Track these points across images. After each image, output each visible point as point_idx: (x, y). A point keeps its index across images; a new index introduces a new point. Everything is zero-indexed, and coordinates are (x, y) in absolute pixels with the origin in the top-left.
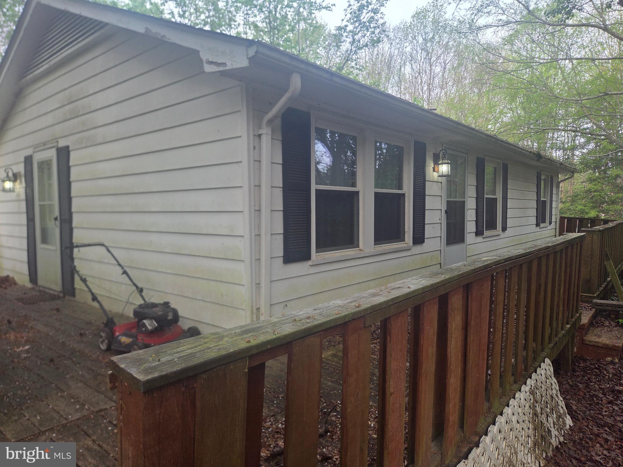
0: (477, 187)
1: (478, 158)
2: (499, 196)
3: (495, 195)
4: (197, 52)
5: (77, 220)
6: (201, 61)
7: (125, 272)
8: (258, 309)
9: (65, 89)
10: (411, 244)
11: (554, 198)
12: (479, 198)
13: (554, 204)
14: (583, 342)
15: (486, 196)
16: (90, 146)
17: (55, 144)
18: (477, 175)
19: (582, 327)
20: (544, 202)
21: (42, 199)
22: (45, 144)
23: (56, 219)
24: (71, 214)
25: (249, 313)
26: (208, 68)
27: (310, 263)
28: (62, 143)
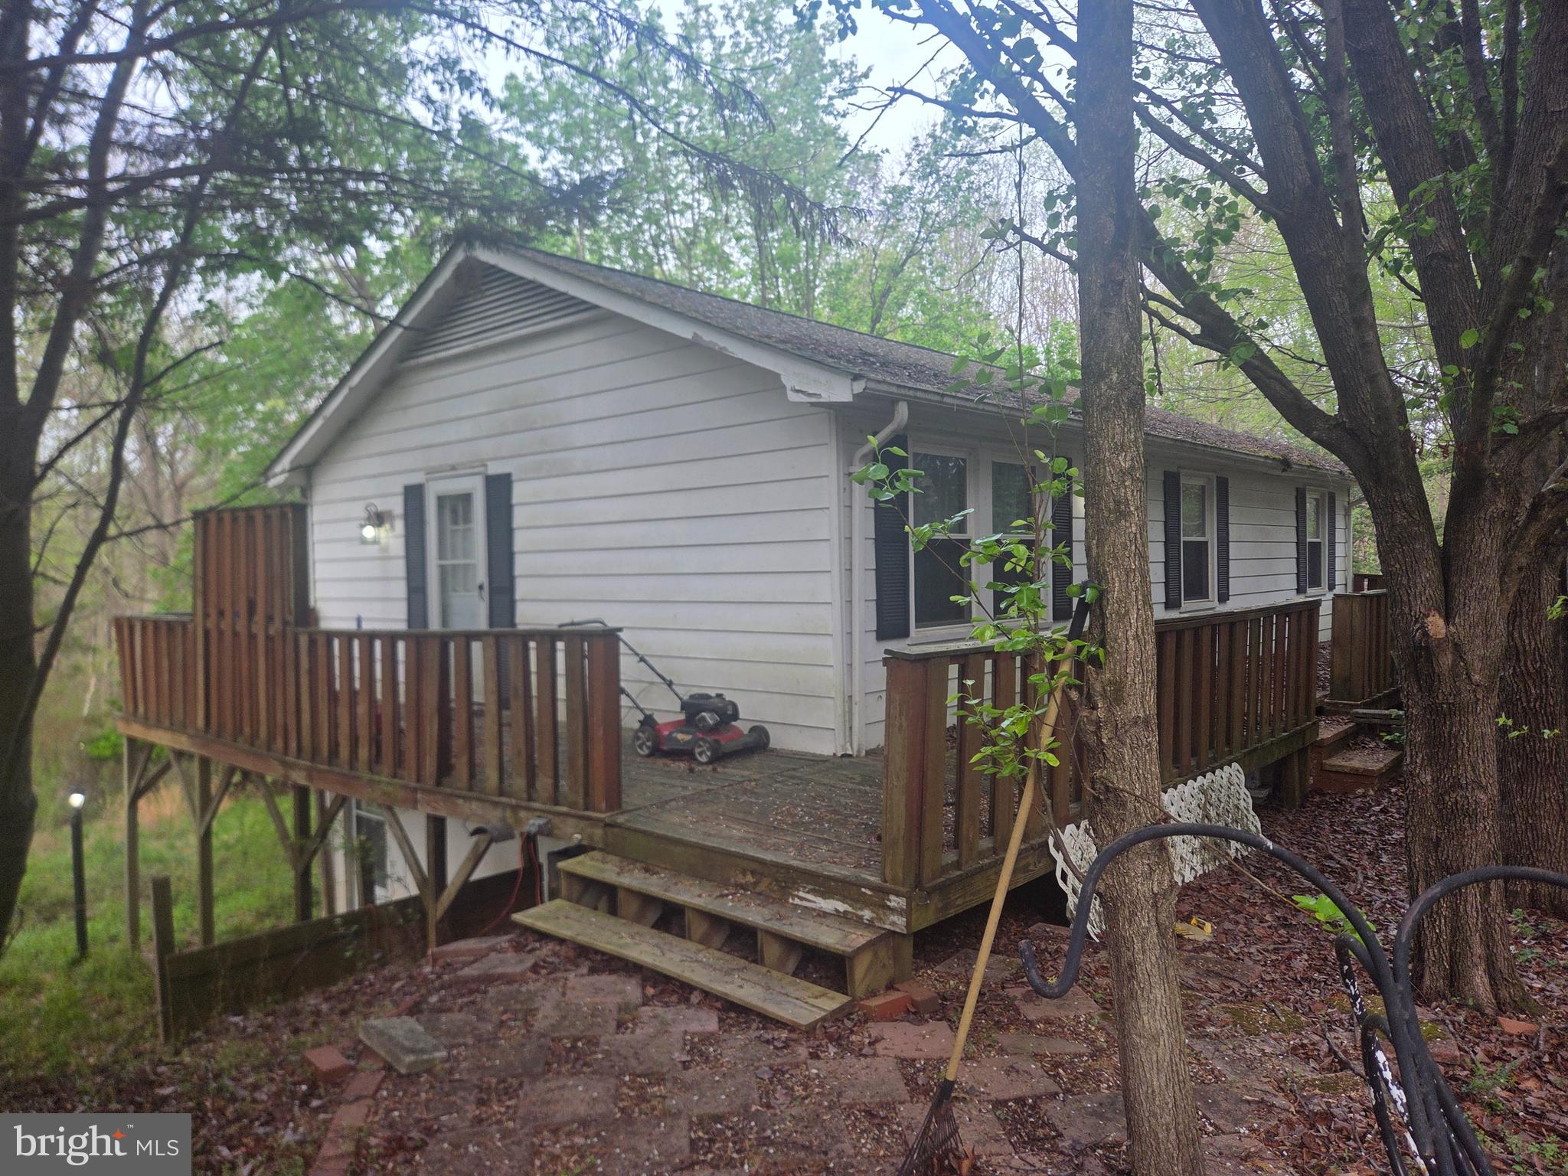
0: (1165, 522)
1: (1166, 474)
2: (1211, 537)
3: (1203, 535)
4: (778, 376)
5: (522, 589)
6: (784, 387)
7: (642, 660)
8: (850, 697)
9: (505, 386)
10: (1051, 620)
11: (1340, 536)
12: (1171, 542)
13: (1340, 550)
14: (1322, 768)
15: (1183, 539)
16: (557, 476)
17: (481, 469)
18: (1165, 503)
19: (1319, 745)
20: (1316, 547)
21: (442, 555)
22: (453, 468)
23: (481, 587)
24: (511, 579)
25: (839, 702)
26: (793, 397)
27: (908, 641)
28: (494, 469)
